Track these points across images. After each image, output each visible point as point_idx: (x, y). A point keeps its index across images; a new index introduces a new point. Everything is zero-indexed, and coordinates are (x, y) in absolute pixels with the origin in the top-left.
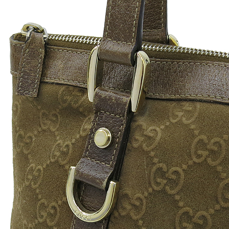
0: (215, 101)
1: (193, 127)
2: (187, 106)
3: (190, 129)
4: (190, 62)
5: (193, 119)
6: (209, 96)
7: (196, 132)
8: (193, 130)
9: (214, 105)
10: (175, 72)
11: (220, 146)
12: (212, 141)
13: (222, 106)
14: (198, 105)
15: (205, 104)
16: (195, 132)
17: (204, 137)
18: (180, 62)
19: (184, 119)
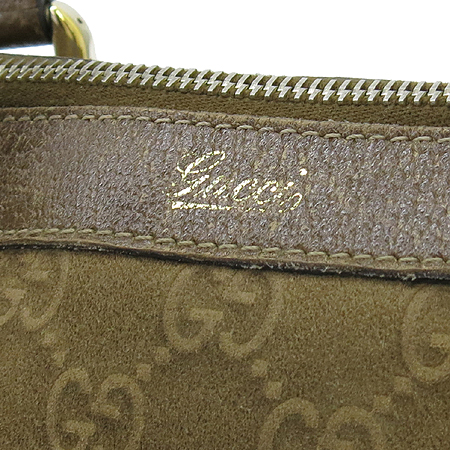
0: (109, 248)
1: (49, 339)
2: (37, 267)
3: (40, 348)
4: (50, 113)
5: (50, 312)
6: (94, 229)
7: (59, 357)
8: (47, 349)
9: (109, 262)
10: (9, 150)
11: (128, 403)
12: (105, 387)
13: (135, 263)
14: (66, 262)
15: (84, 258)
16: (55, 356)
17: (79, 374)
18: (23, 113)
19: (26, 312)
